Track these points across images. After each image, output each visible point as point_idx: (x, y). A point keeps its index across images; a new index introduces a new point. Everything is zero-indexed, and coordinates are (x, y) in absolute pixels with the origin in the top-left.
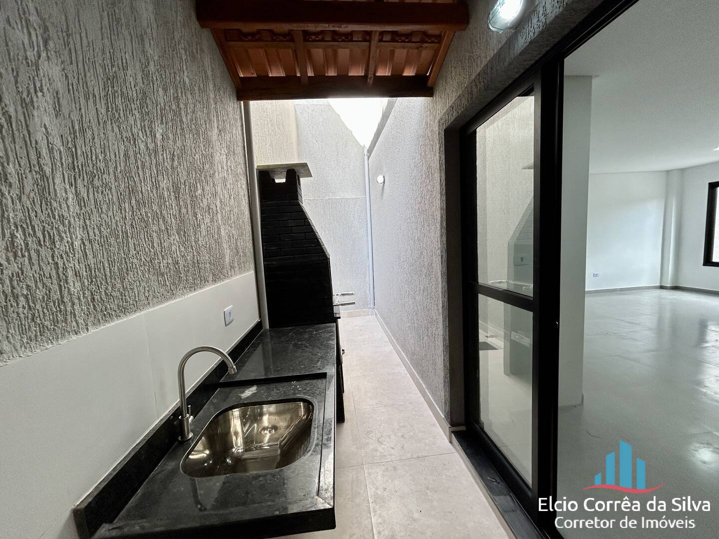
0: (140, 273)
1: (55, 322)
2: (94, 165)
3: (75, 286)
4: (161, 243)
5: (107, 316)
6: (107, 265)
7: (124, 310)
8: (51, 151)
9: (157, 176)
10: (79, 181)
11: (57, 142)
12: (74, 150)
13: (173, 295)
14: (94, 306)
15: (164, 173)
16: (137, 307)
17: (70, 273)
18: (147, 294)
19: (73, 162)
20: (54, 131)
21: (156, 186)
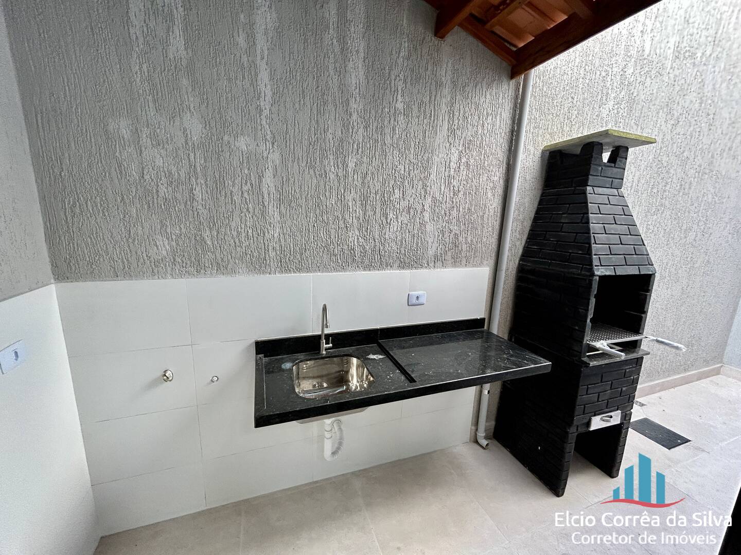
0: (315, 252)
1: (260, 267)
2: (292, 196)
3: (272, 254)
4: (338, 236)
5: (288, 270)
6: (292, 246)
7: (299, 270)
8: (269, 194)
9: (344, 193)
10: (282, 205)
11: (273, 190)
12: (281, 191)
13: (344, 269)
14: (281, 265)
15: (352, 189)
16: (308, 270)
17: (270, 248)
18: (318, 265)
19: (280, 197)
20: (272, 185)
21: (341, 199)
